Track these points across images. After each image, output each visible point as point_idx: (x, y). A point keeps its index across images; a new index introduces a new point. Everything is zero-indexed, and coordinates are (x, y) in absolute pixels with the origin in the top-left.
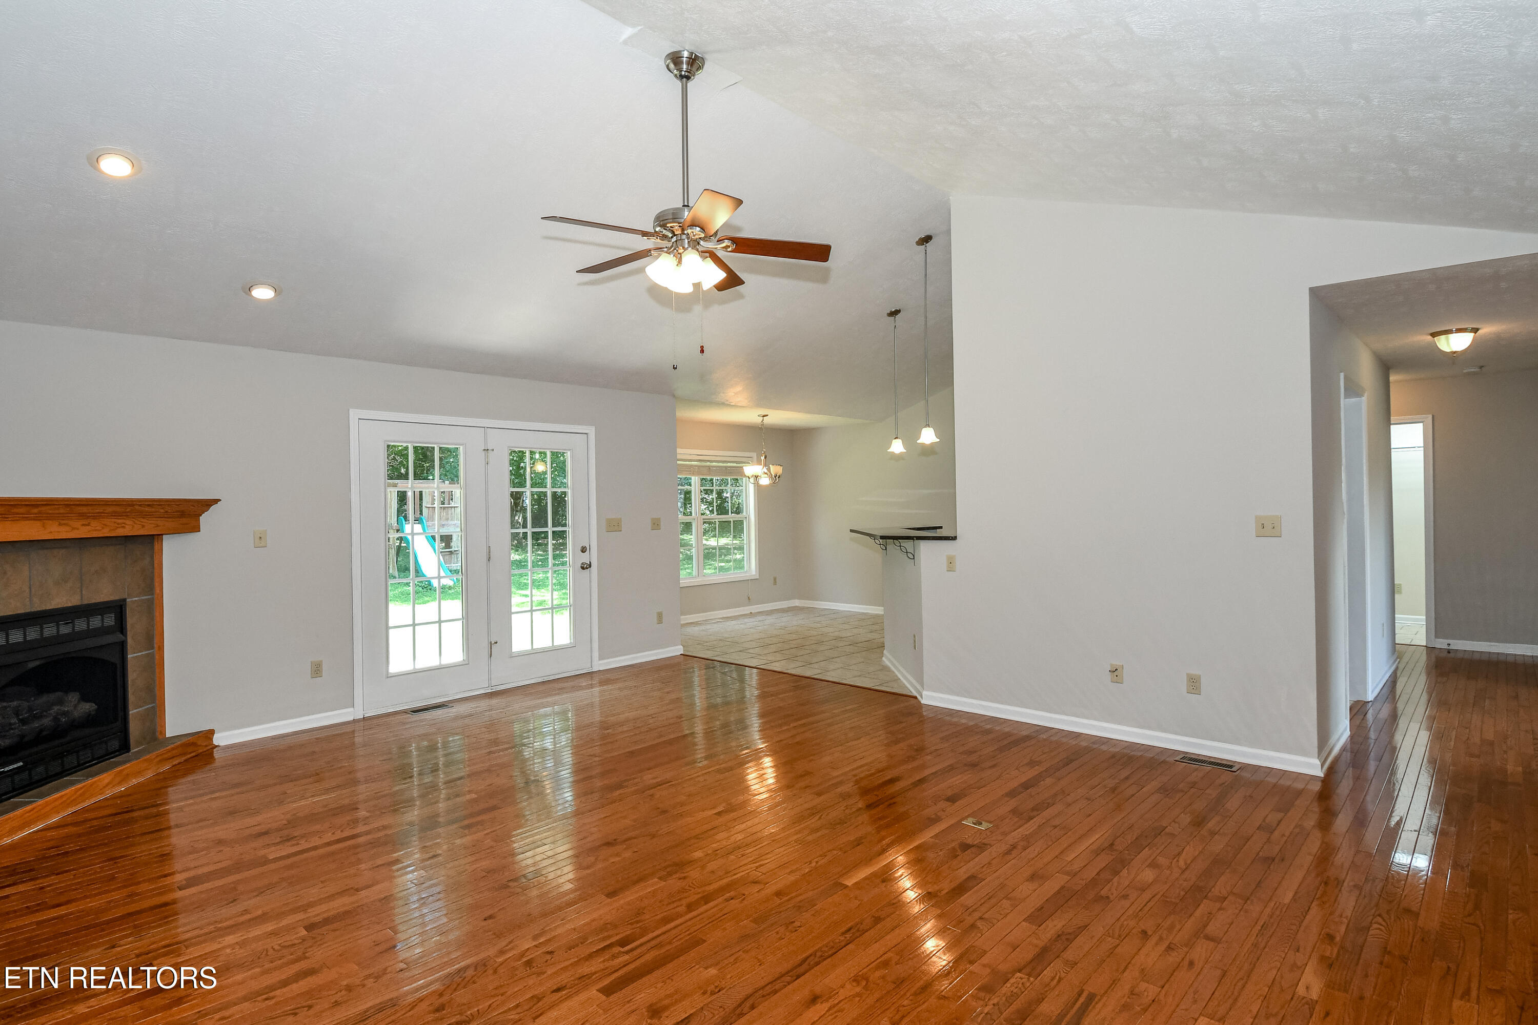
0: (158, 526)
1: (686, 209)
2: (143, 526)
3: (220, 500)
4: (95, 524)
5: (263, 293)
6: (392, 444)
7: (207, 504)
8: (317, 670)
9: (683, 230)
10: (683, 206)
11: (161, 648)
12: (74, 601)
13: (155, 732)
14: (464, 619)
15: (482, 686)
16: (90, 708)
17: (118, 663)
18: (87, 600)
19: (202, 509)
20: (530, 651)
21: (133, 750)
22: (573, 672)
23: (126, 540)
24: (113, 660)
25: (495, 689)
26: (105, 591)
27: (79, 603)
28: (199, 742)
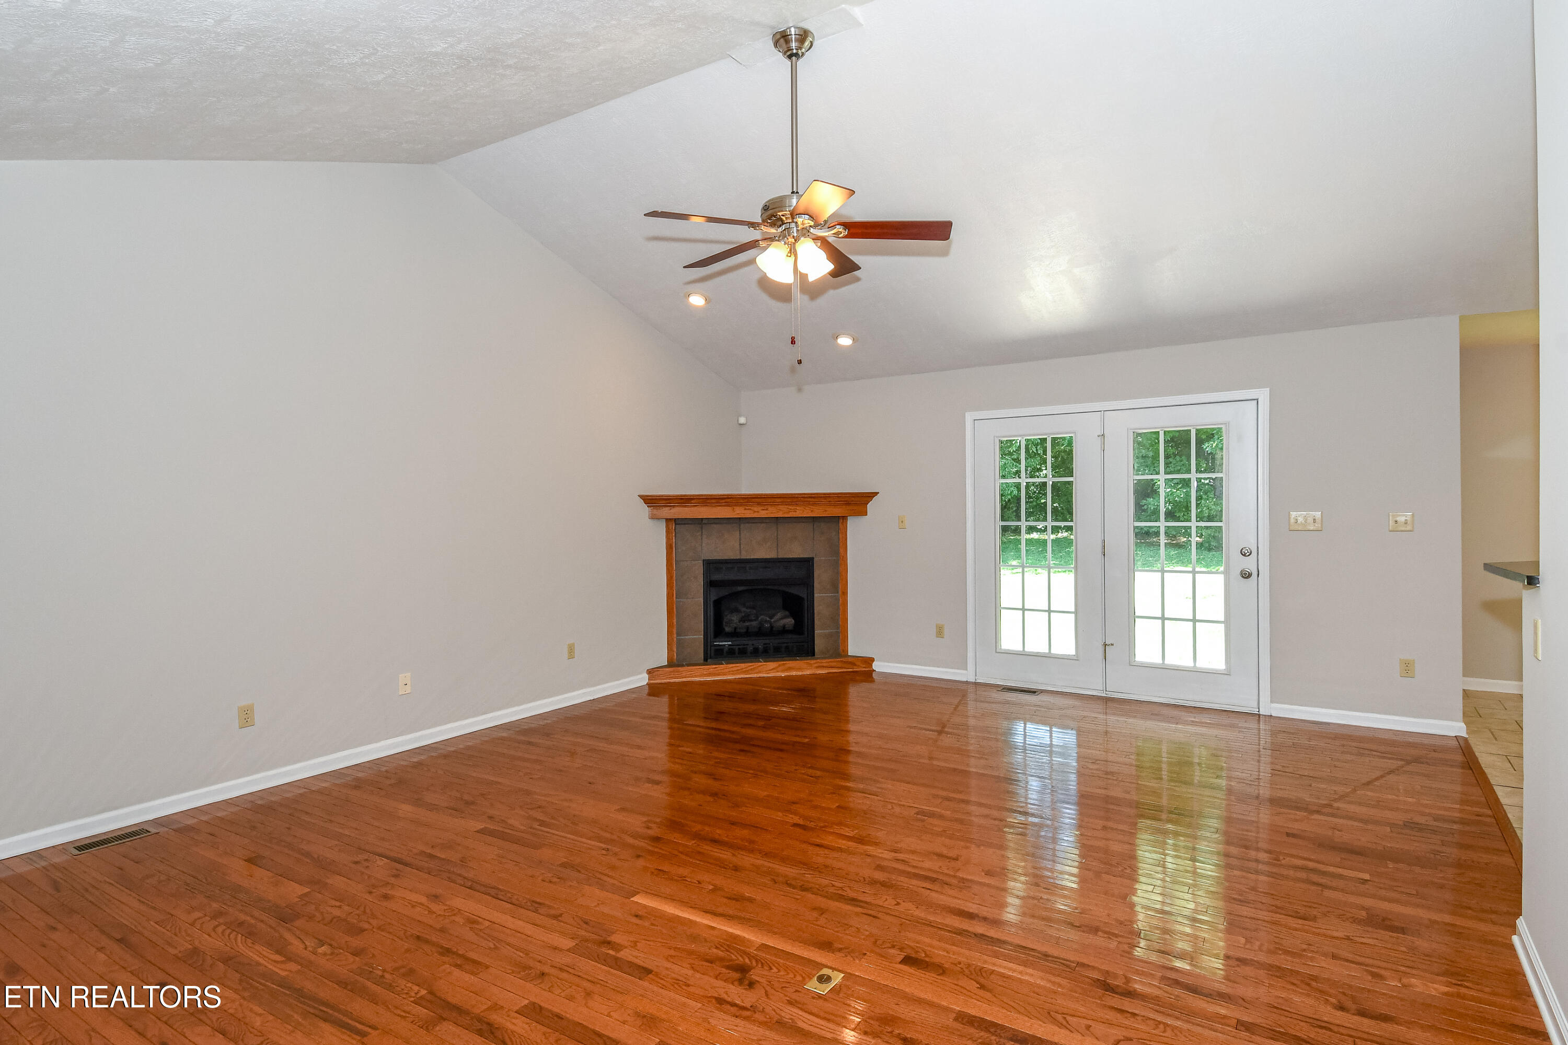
0: (826, 511)
1: (795, 196)
2: (812, 511)
3: (877, 493)
4: (771, 509)
6: (1006, 439)
7: (871, 495)
8: (940, 633)
9: (793, 218)
10: (792, 193)
11: (845, 593)
12: (772, 555)
13: (838, 649)
14: (1076, 613)
15: (1094, 687)
16: (789, 622)
17: (806, 598)
18: (782, 555)
19: (866, 499)
20: (1159, 664)
21: (816, 656)
22: (1228, 706)
23: (814, 519)
24: (801, 595)
25: (1110, 695)
26: (796, 551)
27: (776, 557)
28: (858, 663)
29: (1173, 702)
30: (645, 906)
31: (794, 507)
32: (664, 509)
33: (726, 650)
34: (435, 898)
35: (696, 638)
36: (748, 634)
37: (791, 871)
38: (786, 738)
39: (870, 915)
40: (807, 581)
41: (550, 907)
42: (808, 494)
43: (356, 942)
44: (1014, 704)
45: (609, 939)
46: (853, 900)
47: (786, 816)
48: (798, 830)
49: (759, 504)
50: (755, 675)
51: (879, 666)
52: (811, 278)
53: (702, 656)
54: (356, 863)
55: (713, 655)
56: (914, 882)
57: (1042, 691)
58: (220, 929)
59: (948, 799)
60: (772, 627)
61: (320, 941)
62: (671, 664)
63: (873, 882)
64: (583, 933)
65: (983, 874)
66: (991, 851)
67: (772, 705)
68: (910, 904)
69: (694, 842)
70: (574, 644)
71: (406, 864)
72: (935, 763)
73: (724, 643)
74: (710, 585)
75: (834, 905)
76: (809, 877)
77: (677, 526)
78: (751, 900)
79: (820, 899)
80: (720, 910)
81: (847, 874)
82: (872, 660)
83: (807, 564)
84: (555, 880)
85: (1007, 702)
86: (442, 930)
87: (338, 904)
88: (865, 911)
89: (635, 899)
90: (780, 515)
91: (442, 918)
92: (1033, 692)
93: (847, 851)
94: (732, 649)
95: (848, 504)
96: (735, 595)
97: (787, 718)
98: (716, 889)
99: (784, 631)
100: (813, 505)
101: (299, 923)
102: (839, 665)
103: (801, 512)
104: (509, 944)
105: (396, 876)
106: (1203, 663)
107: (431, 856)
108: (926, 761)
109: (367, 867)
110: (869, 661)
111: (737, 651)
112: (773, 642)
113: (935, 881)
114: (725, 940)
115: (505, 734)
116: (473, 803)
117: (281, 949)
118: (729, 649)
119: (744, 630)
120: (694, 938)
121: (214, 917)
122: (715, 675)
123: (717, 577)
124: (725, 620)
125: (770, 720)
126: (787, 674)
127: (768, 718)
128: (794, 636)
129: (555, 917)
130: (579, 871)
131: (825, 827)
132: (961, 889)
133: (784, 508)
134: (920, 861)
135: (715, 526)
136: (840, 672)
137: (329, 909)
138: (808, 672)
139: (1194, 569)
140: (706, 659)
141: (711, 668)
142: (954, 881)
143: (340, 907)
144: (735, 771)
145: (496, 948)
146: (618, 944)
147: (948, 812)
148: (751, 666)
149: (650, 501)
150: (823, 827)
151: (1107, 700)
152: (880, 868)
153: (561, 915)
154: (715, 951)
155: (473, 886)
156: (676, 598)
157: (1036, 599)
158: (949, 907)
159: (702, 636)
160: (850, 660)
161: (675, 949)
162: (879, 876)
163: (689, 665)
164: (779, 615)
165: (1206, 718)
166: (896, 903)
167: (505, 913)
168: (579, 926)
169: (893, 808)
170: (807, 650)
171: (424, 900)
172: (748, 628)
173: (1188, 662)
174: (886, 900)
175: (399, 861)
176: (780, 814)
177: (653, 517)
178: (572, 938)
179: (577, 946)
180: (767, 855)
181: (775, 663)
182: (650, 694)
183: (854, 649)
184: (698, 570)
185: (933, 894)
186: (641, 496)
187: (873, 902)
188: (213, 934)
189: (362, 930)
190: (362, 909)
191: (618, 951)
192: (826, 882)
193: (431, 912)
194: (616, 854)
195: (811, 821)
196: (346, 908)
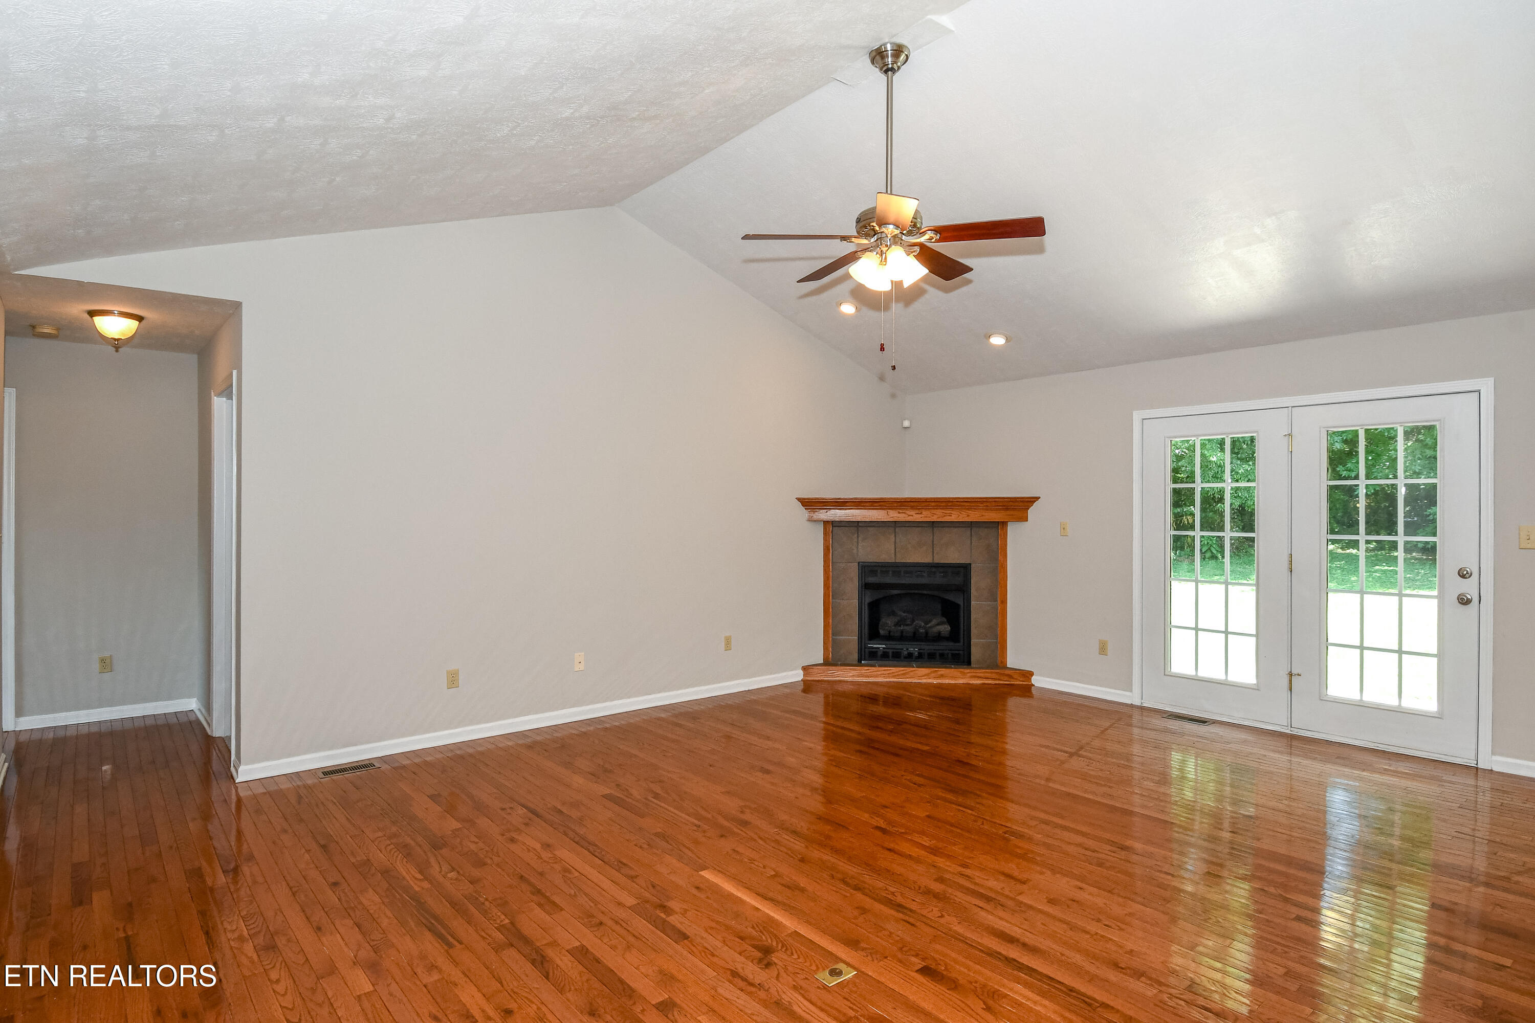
0: (983, 516)
2: (968, 516)
3: (1038, 498)
4: (925, 513)
5: (998, 341)
6: (1178, 440)
7: (1032, 500)
8: (1103, 649)
11: (1004, 602)
12: (927, 560)
13: (996, 661)
14: (1257, 636)
15: (1277, 722)
16: (945, 629)
17: (962, 604)
18: (938, 559)
19: (1026, 504)
20: (1356, 701)
21: (972, 666)
22: (1439, 756)
23: (971, 525)
24: (959, 603)
25: (1295, 732)
26: (952, 555)
27: (931, 562)
28: (1015, 676)
29: (1371, 746)
30: (707, 880)
31: (949, 512)
32: (821, 511)
33: (880, 653)
34: (547, 846)
35: (851, 639)
36: (902, 638)
37: (852, 870)
38: (909, 744)
39: (908, 922)
40: (964, 589)
41: (631, 868)
42: (963, 498)
43: (476, 873)
44: (1173, 733)
45: (666, 904)
46: (900, 906)
47: (872, 817)
48: (878, 833)
49: (913, 508)
50: (908, 680)
51: (1038, 681)
52: (906, 285)
53: (856, 656)
54: (503, 809)
55: (867, 656)
56: (969, 898)
57: (1214, 722)
58: (389, 848)
59: (1046, 823)
60: (927, 633)
61: (452, 868)
62: (827, 663)
63: (928, 892)
64: (647, 895)
65: (1046, 901)
66: (1065, 880)
67: (911, 711)
68: (954, 919)
69: (776, 830)
70: (730, 636)
71: (538, 815)
72: (1051, 784)
73: (878, 646)
74: (865, 587)
75: (878, 907)
76: (867, 878)
77: (834, 528)
78: (803, 890)
79: (868, 899)
80: (771, 895)
81: (905, 881)
82: (1031, 674)
83: (964, 570)
84: (645, 846)
85: (1166, 731)
86: (541, 874)
87: (477, 840)
88: (907, 918)
89: (702, 873)
90: (934, 519)
91: (546, 864)
92: (1202, 721)
93: (918, 861)
94: (886, 652)
95: (1007, 509)
96: (889, 599)
97: (917, 724)
98: (777, 875)
99: (939, 638)
100: (968, 509)
101: (444, 851)
102: (994, 676)
103: (955, 516)
104: (586, 894)
105: (526, 824)
106: (1410, 702)
107: (560, 812)
108: (1043, 782)
109: (510, 814)
110: (1028, 675)
111: (891, 654)
112: (928, 647)
113: (991, 901)
114: (763, 922)
115: (663, 715)
116: (611, 771)
117: (423, 869)
118: (884, 652)
119: (898, 634)
120: (737, 916)
121: (390, 838)
122: (868, 677)
123: (871, 580)
124: (881, 623)
125: (901, 725)
126: (940, 681)
127: (900, 723)
128: (951, 644)
129: (632, 878)
130: (667, 842)
131: (905, 833)
132: (1014, 912)
133: (939, 512)
134: (984, 879)
135: (871, 529)
136: (996, 684)
137: (469, 844)
138: (961, 681)
139: (1400, 591)
140: (860, 661)
141: (864, 670)
142: (1010, 903)
143: (477, 843)
144: (844, 770)
145: (575, 895)
146: (671, 909)
147: (1040, 836)
148: (903, 670)
149: (809, 504)
150: (903, 833)
151: (1293, 737)
152: (941, 880)
153: (637, 876)
154: (750, 930)
155: (582, 843)
156: (833, 598)
157: (1212, 617)
158: (993, 928)
159: (857, 638)
160: (1007, 672)
161: (717, 922)
162: (937, 887)
163: (842, 665)
164: (934, 622)
165: (1402, 767)
166: (940, 915)
167: (594, 868)
168: (647, 889)
169: (983, 824)
170: (962, 659)
171: (538, 846)
172: (902, 632)
173: (1391, 700)
174: (933, 911)
175: (533, 812)
176: (867, 815)
177: (810, 520)
178: (637, 898)
179: (638, 906)
180: (836, 851)
181: (927, 669)
182: (805, 691)
183: (1013, 660)
184: (854, 572)
185: (983, 914)
186: (798, 499)
187: (919, 911)
188: (383, 850)
189: (485, 864)
190: (492, 847)
191: (669, 915)
192: (881, 885)
193: (540, 857)
194: (704, 832)
195: (894, 826)
196: (481, 845)
